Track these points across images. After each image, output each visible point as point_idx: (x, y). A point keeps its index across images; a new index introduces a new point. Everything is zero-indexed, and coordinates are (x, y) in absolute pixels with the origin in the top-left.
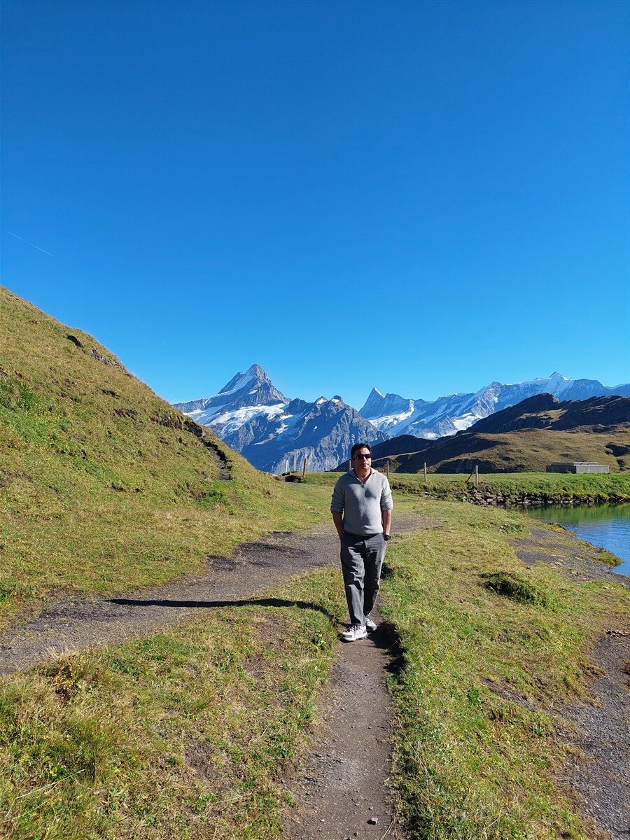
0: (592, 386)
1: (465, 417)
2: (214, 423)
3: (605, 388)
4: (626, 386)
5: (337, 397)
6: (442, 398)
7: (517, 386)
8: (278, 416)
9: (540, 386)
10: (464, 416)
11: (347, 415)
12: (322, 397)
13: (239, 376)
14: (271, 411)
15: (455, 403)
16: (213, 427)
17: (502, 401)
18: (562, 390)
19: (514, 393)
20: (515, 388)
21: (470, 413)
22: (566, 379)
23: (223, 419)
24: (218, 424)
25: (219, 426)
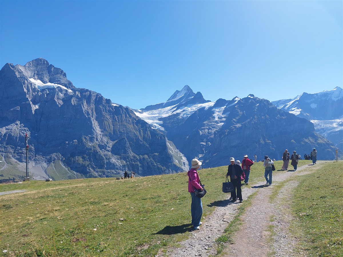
2: (175, 113)
5: (250, 95)
7: (317, 94)
8: (211, 108)
9: (330, 94)
10: (293, 109)
11: (265, 104)
12: (237, 97)
13: (177, 92)
14: (206, 105)
15: (281, 104)
16: (174, 115)
17: (309, 102)
19: (315, 98)
20: (315, 95)
21: (296, 108)
23: (179, 111)
24: (177, 113)
25: (178, 114)
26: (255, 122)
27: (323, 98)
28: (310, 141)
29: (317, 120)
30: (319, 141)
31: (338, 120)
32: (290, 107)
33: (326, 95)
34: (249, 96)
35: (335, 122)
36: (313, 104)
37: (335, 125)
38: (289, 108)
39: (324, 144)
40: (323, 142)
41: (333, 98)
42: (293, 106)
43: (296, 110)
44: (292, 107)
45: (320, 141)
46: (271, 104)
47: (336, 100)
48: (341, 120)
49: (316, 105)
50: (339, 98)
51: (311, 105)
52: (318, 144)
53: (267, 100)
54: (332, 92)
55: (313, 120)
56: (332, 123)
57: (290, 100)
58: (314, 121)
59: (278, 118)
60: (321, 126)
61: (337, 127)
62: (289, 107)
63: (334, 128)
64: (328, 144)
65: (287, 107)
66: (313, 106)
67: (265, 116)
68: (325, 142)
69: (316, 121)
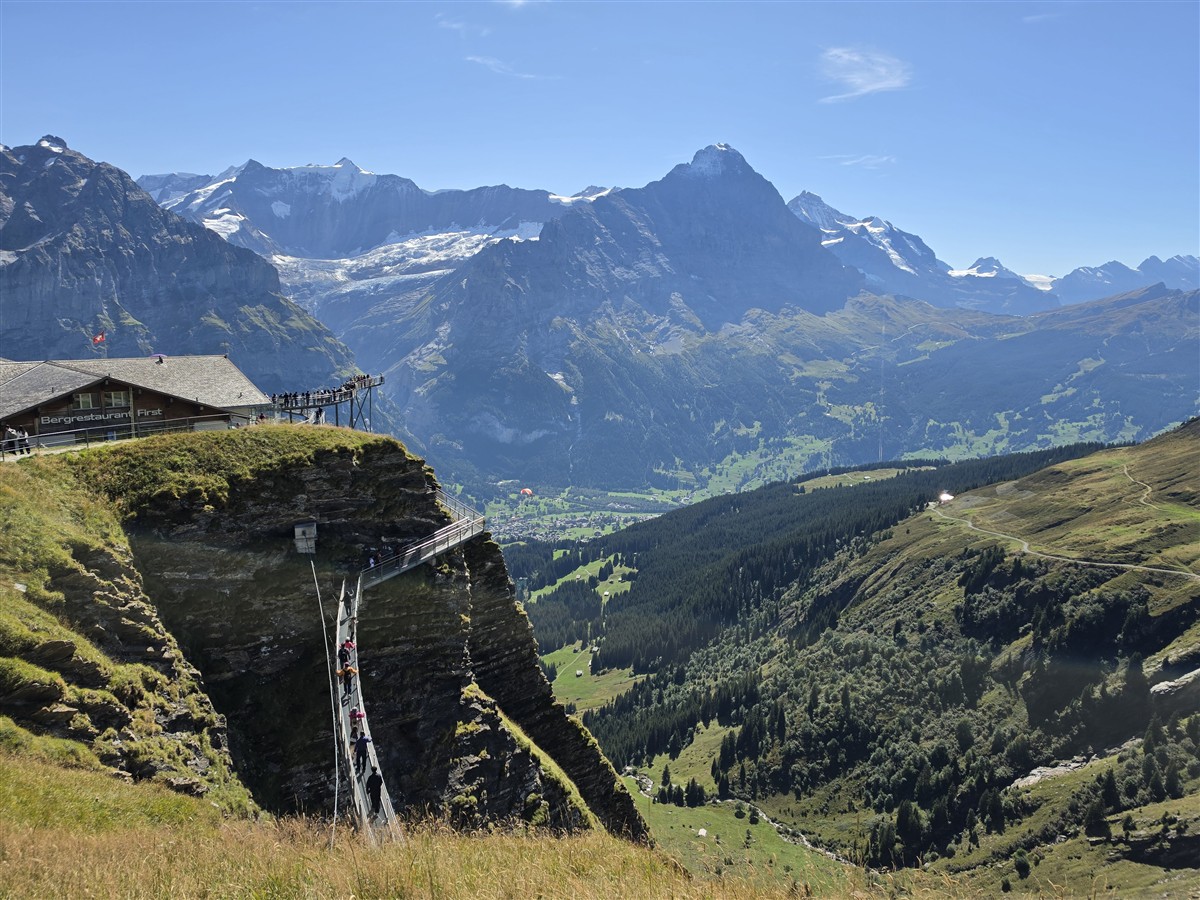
0: (404, 186)
1: (220, 216)
3: (421, 191)
4: (450, 192)
6: (148, 177)
7: (289, 172)
9: (326, 178)
10: (218, 212)
15: (179, 188)
17: (267, 195)
18: (361, 188)
19: (285, 183)
20: (285, 176)
21: (228, 210)
22: (363, 172)
26: (74, 250)
27: (309, 189)
28: (269, 324)
29: (292, 256)
30: (292, 324)
31: (348, 262)
32: (207, 205)
33: (314, 177)
34: (45, 144)
35: (340, 266)
36: (280, 202)
37: (339, 275)
38: (203, 208)
39: (306, 331)
40: (303, 326)
41: (335, 194)
42: (218, 202)
43: (227, 216)
44: (214, 206)
45: (296, 323)
46: (135, 187)
47: (342, 198)
48: (355, 262)
49: (289, 206)
50: (351, 194)
51: (273, 206)
52: (291, 331)
53: (119, 171)
54: (332, 174)
55: (280, 256)
56: (332, 268)
57: (208, 180)
58: (283, 258)
59: (162, 239)
60: (302, 275)
61: (345, 282)
62: (204, 202)
63: (339, 284)
64: (319, 333)
65: (198, 201)
66: (281, 209)
67: (117, 230)
68: (311, 325)
69: (288, 259)
